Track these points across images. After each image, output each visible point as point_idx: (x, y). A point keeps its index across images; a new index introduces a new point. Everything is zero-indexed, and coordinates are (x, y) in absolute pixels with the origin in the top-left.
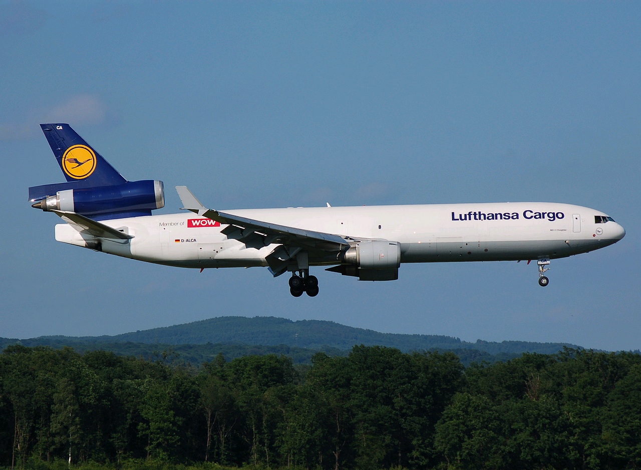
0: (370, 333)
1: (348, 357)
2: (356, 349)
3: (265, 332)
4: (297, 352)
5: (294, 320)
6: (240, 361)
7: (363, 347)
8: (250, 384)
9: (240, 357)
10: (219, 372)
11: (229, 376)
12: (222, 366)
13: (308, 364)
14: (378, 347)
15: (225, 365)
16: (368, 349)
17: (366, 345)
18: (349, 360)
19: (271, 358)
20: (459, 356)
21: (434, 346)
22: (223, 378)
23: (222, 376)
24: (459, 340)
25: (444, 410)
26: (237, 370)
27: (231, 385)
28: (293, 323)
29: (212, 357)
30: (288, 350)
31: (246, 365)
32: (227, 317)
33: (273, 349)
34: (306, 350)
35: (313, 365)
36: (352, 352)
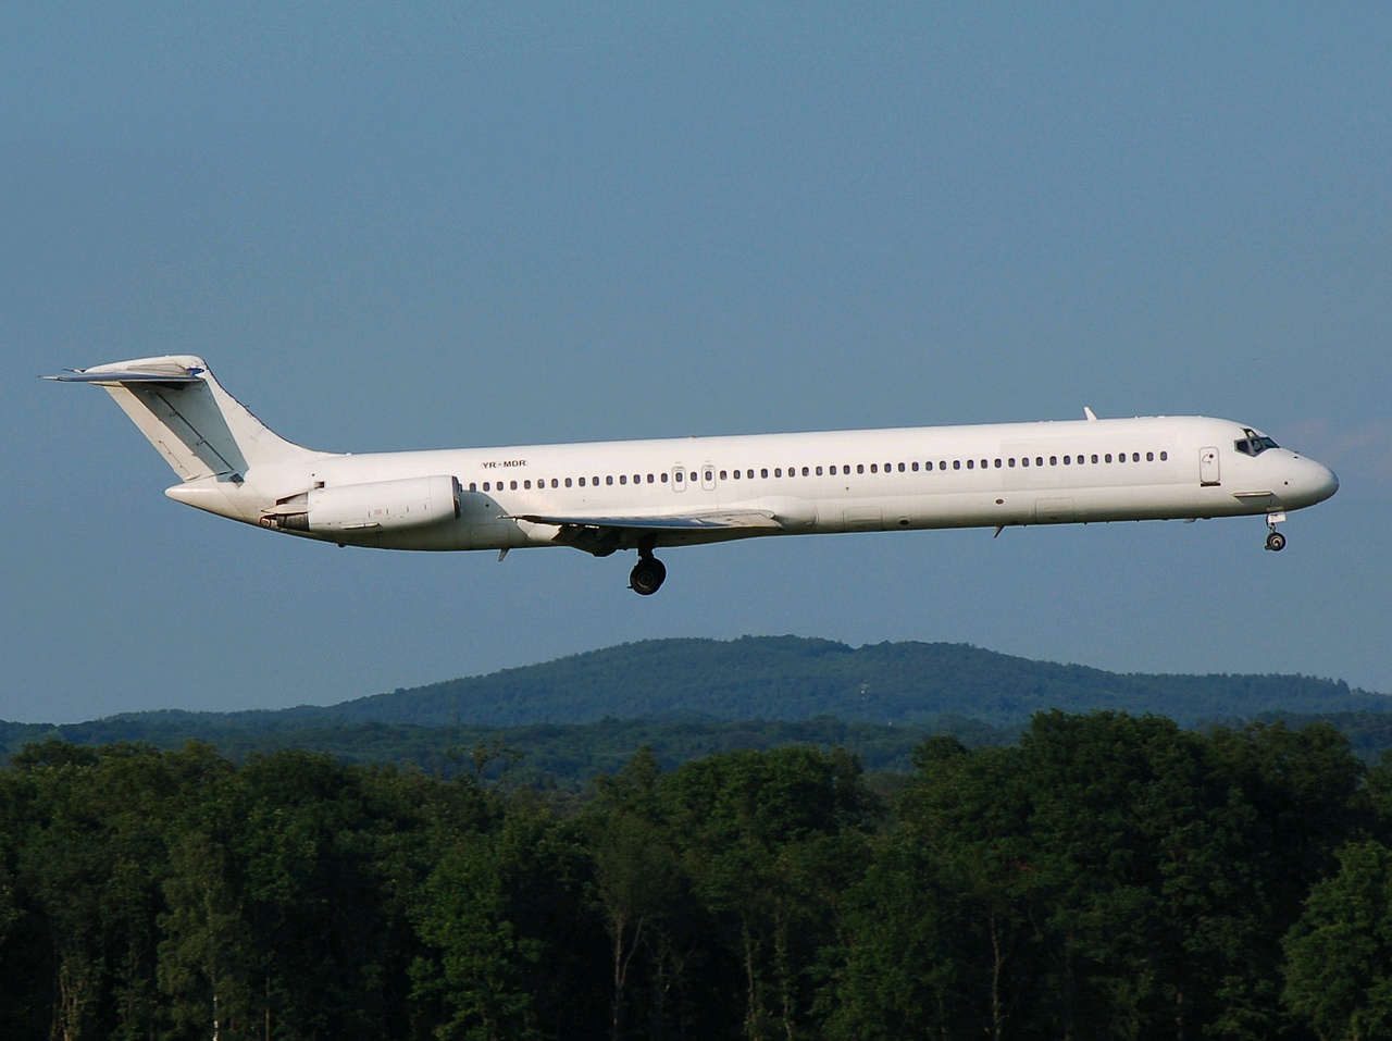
0: (1079, 675)
1: (1019, 746)
2: (1043, 723)
3: (770, 682)
4: (868, 738)
5: (855, 645)
6: (702, 768)
7: (1061, 715)
8: (733, 836)
9: (702, 758)
10: (641, 801)
11: (672, 813)
12: (649, 785)
13: (899, 772)
14: (1108, 717)
15: (658, 782)
16: (1075, 724)
17: (1070, 710)
18: (1021, 755)
19: (794, 756)
20: (1348, 731)
21: (1272, 706)
22: (656, 817)
23: (652, 813)
24: (1343, 685)
25: (1308, 894)
26: (696, 795)
27: (680, 840)
28: (851, 651)
29: (621, 762)
30: (841, 731)
31: (719, 780)
32: (658, 641)
33: (798, 731)
34: (892, 730)
35: (916, 774)
36: (1030, 732)
